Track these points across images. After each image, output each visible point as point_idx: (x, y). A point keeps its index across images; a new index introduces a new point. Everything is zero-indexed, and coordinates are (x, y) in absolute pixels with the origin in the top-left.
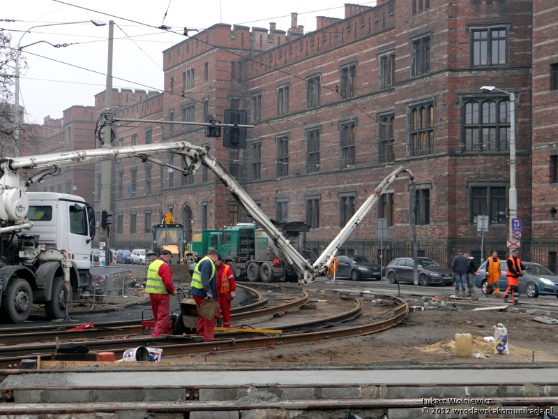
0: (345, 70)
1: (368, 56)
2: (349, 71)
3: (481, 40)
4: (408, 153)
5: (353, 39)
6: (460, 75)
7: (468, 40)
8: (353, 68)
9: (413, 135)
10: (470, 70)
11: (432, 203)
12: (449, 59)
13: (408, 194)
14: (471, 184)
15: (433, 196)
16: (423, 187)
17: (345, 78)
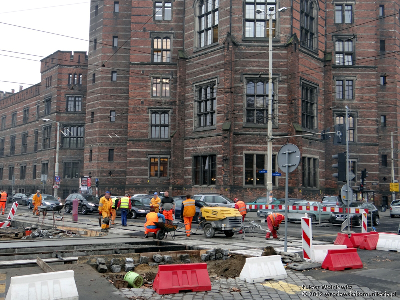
0: (25, 111)
1: (33, 105)
2: (26, 111)
3: (71, 101)
4: (42, 148)
5: (28, 98)
6: (62, 115)
7: (66, 100)
8: (28, 110)
9: (45, 140)
10: (66, 113)
11: (49, 169)
12: (57, 108)
13: (41, 165)
14: (64, 162)
15: (49, 166)
16: (46, 162)
17: (25, 115)
